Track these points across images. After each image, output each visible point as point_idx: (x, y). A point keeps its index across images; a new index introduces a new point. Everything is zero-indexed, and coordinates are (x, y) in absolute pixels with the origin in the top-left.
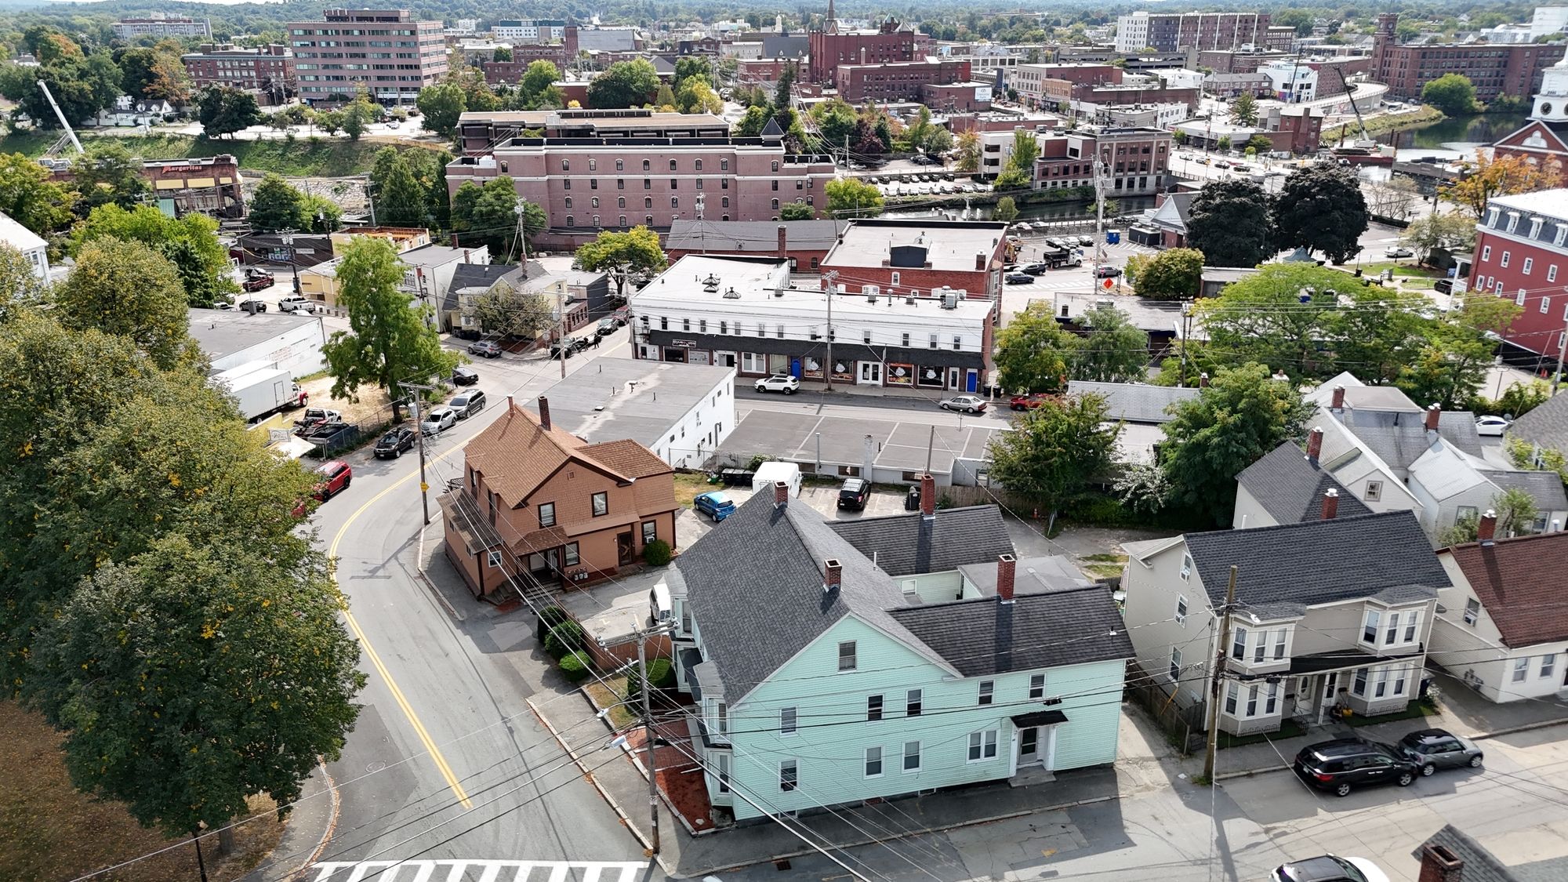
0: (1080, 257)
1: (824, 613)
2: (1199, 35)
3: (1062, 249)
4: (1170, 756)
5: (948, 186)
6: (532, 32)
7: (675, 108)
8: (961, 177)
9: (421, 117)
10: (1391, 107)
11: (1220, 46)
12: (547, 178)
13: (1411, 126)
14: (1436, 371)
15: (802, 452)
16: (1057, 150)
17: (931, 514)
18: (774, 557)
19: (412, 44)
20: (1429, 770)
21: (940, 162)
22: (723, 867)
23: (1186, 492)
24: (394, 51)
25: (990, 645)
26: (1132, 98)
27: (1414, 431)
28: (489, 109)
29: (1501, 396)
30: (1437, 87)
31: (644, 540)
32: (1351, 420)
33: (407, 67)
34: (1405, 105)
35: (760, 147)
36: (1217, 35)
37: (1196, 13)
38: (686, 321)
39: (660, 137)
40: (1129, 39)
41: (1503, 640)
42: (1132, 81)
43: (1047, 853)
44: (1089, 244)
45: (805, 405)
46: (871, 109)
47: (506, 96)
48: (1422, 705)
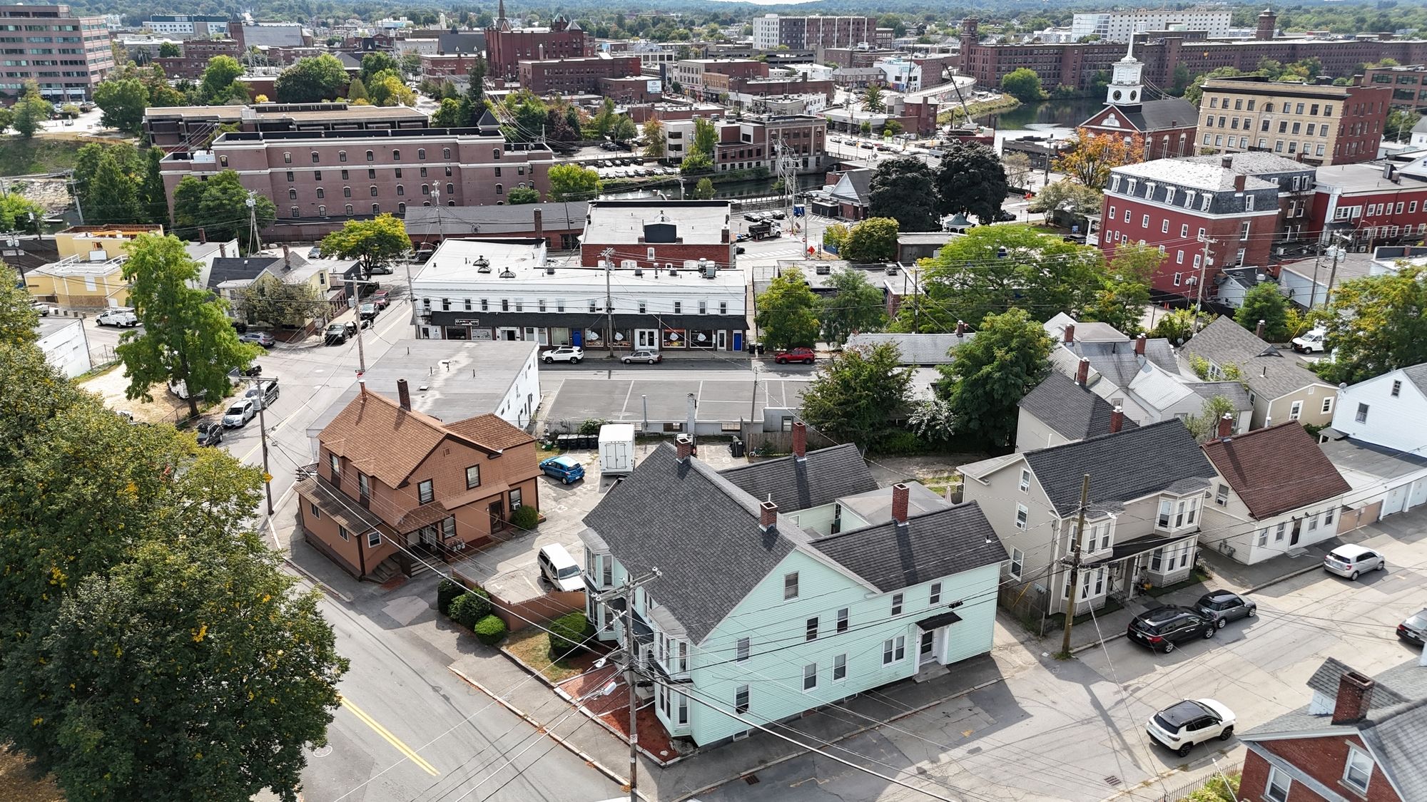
0: (779, 230)
1: (770, 549)
2: (821, 35)
3: (764, 223)
4: (1029, 640)
5: (641, 169)
6: (187, 27)
7: (369, 102)
8: (649, 161)
9: (98, 113)
10: (980, 95)
11: (839, 45)
12: (269, 171)
13: (997, 111)
14: (1111, 308)
15: (627, 414)
16: (732, 135)
17: (802, 456)
18: (695, 507)
19: (76, 39)
20: (1222, 623)
21: (628, 148)
22: (700, 790)
23: (969, 421)
24: (55, 47)
25: (897, 563)
26: (780, 90)
27: (1128, 357)
28: (173, 104)
29: (1156, 326)
30: (1013, 78)
31: (511, 506)
32: (1080, 351)
33: (71, 63)
34: (990, 94)
35: (478, 136)
36: (836, 35)
37: (817, 16)
38: (468, 301)
39: (362, 129)
40: (764, 38)
41: (1252, 515)
42: (776, 75)
43: (966, 734)
44: (781, 218)
45: (595, 372)
46: (559, 101)
47: (189, 91)
48: (1198, 574)
